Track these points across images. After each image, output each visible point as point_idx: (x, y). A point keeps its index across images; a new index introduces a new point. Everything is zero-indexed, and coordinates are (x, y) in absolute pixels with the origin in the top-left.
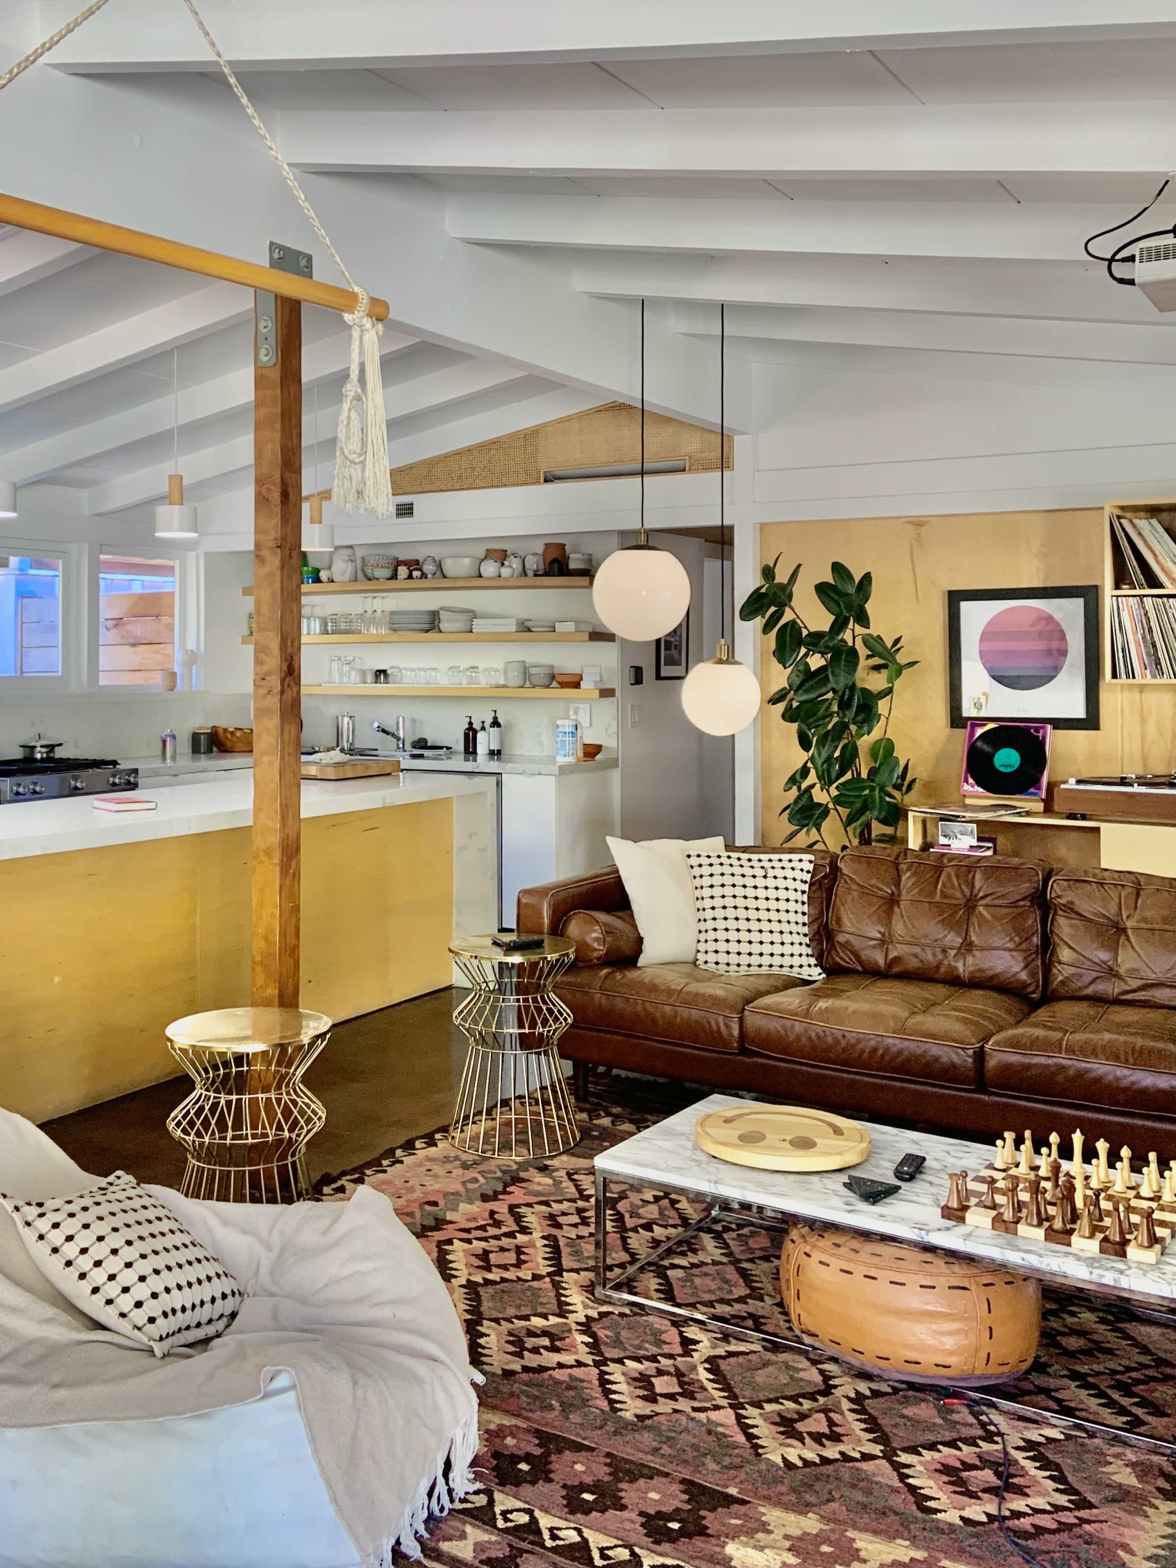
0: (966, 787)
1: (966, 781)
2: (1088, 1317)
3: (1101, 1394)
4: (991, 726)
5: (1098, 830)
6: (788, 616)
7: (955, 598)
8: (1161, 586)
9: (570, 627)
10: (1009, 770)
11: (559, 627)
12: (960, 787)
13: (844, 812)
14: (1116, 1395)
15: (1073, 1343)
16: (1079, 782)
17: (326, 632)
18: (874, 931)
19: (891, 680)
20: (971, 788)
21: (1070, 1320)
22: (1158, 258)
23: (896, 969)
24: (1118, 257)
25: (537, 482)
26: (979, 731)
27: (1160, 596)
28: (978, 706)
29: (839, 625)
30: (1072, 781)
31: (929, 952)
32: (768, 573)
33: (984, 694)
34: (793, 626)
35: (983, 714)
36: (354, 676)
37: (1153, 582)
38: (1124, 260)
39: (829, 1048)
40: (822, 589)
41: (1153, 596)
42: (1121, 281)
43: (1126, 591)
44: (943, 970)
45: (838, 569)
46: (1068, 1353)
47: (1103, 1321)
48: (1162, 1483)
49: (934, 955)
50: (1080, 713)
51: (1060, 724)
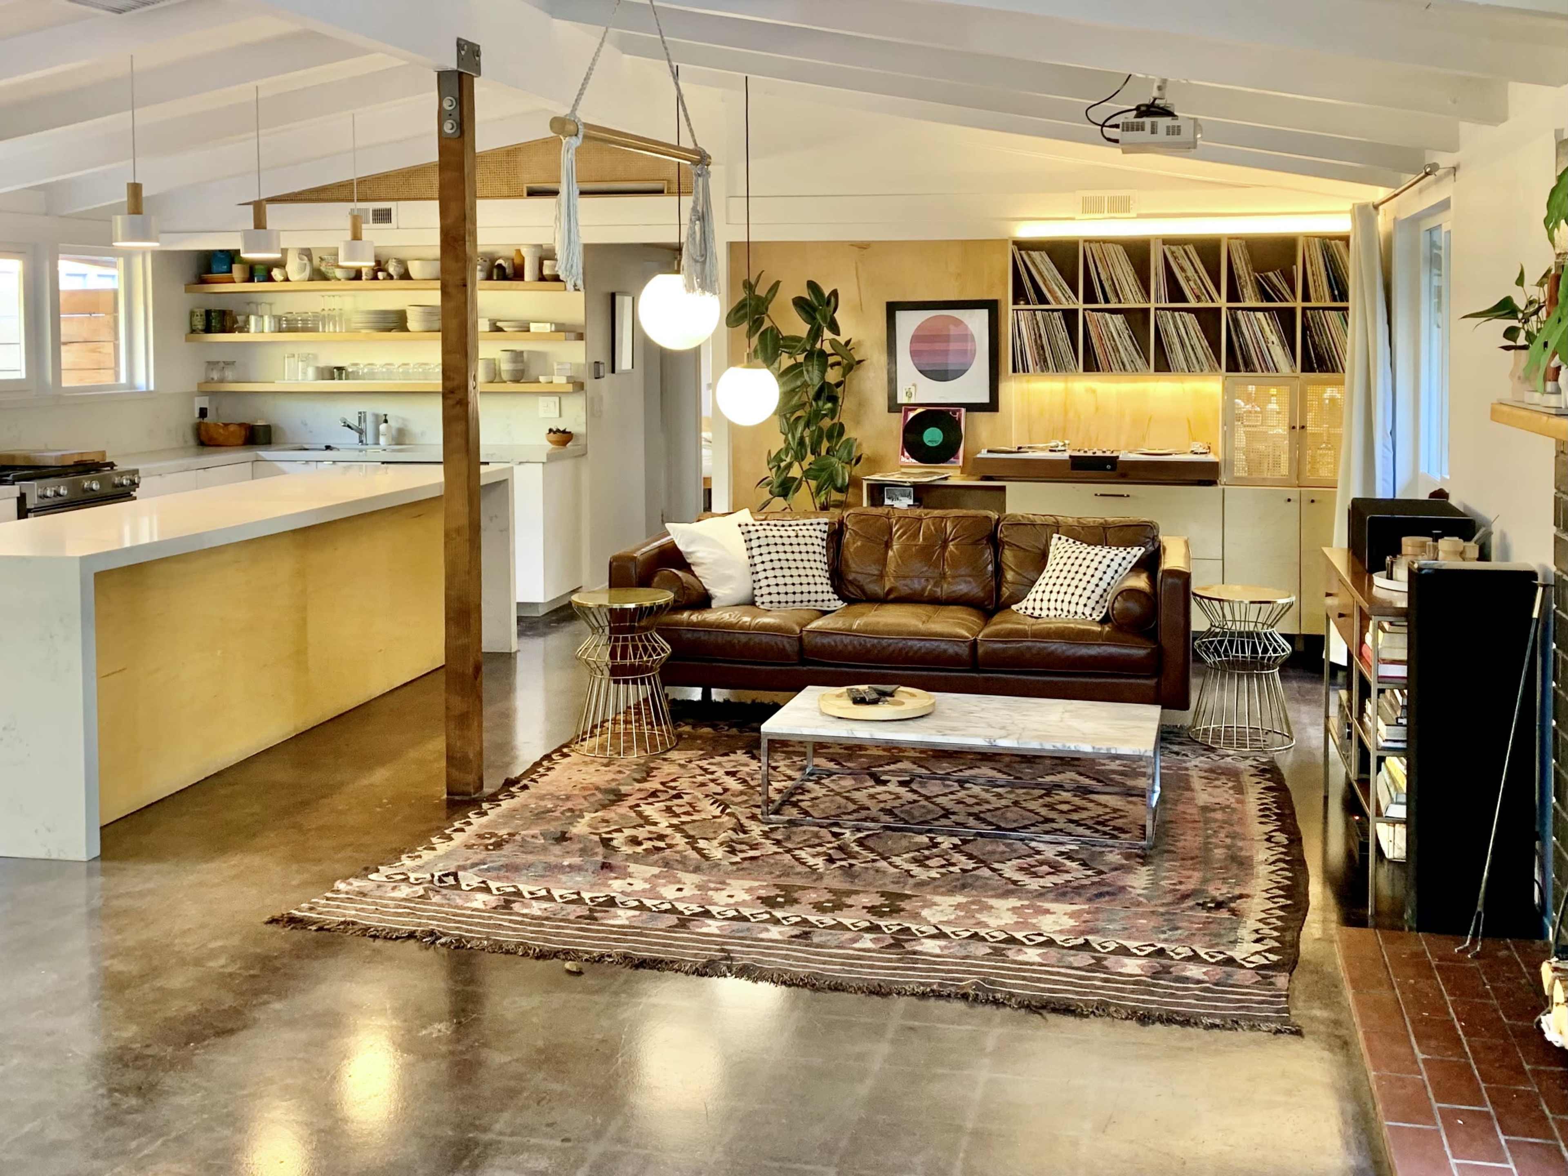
0: (903, 459)
1: (903, 454)
2: (1066, 796)
3: (1089, 828)
4: (920, 410)
5: (1003, 489)
6: (767, 324)
7: (892, 308)
8: (1048, 303)
9: (547, 328)
10: (935, 445)
11: (533, 327)
12: (899, 460)
13: (813, 483)
14: (1099, 827)
15: (1065, 807)
16: (989, 451)
17: (280, 330)
18: (874, 570)
19: (844, 376)
20: (907, 459)
21: (1057, 797)
22: (1133, 130)
23: (892, 596)
24: (1108, 123)
25: (521, 196)
26: (911, 415)
27: (1047, 310)
28: (909, 394)
29: (815, 334)
30: (984, 451)
31: (916, 581)
32: (749, 286)
33: (914, 385)
34: (774, 332)
35: (913, 401)
36: (311, 372)
37: (1042, 300)
38: (1111, 126)
39: (868, 651)
40: (799, 303)
41: (1042, 310)
42: (1109, 140)
43: (1022, 306)
44: (926, 594)
45: (813, 286)
46: (1062, 812)
47: (1075, 796)
48: (1138, 860)
49: (919, 582)
50: (986, 399)
51: (972, 408)
